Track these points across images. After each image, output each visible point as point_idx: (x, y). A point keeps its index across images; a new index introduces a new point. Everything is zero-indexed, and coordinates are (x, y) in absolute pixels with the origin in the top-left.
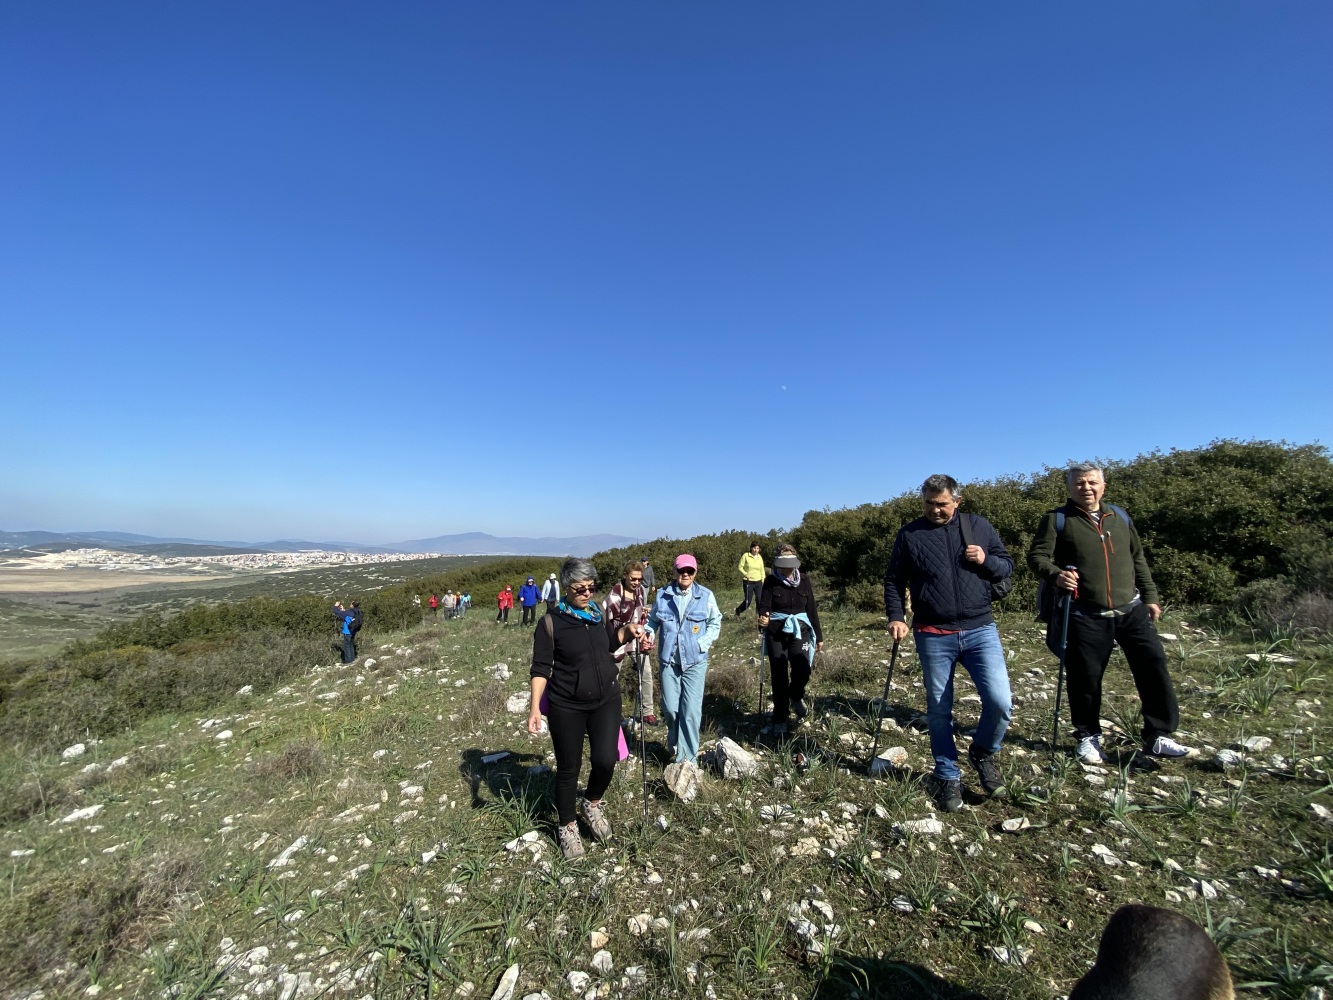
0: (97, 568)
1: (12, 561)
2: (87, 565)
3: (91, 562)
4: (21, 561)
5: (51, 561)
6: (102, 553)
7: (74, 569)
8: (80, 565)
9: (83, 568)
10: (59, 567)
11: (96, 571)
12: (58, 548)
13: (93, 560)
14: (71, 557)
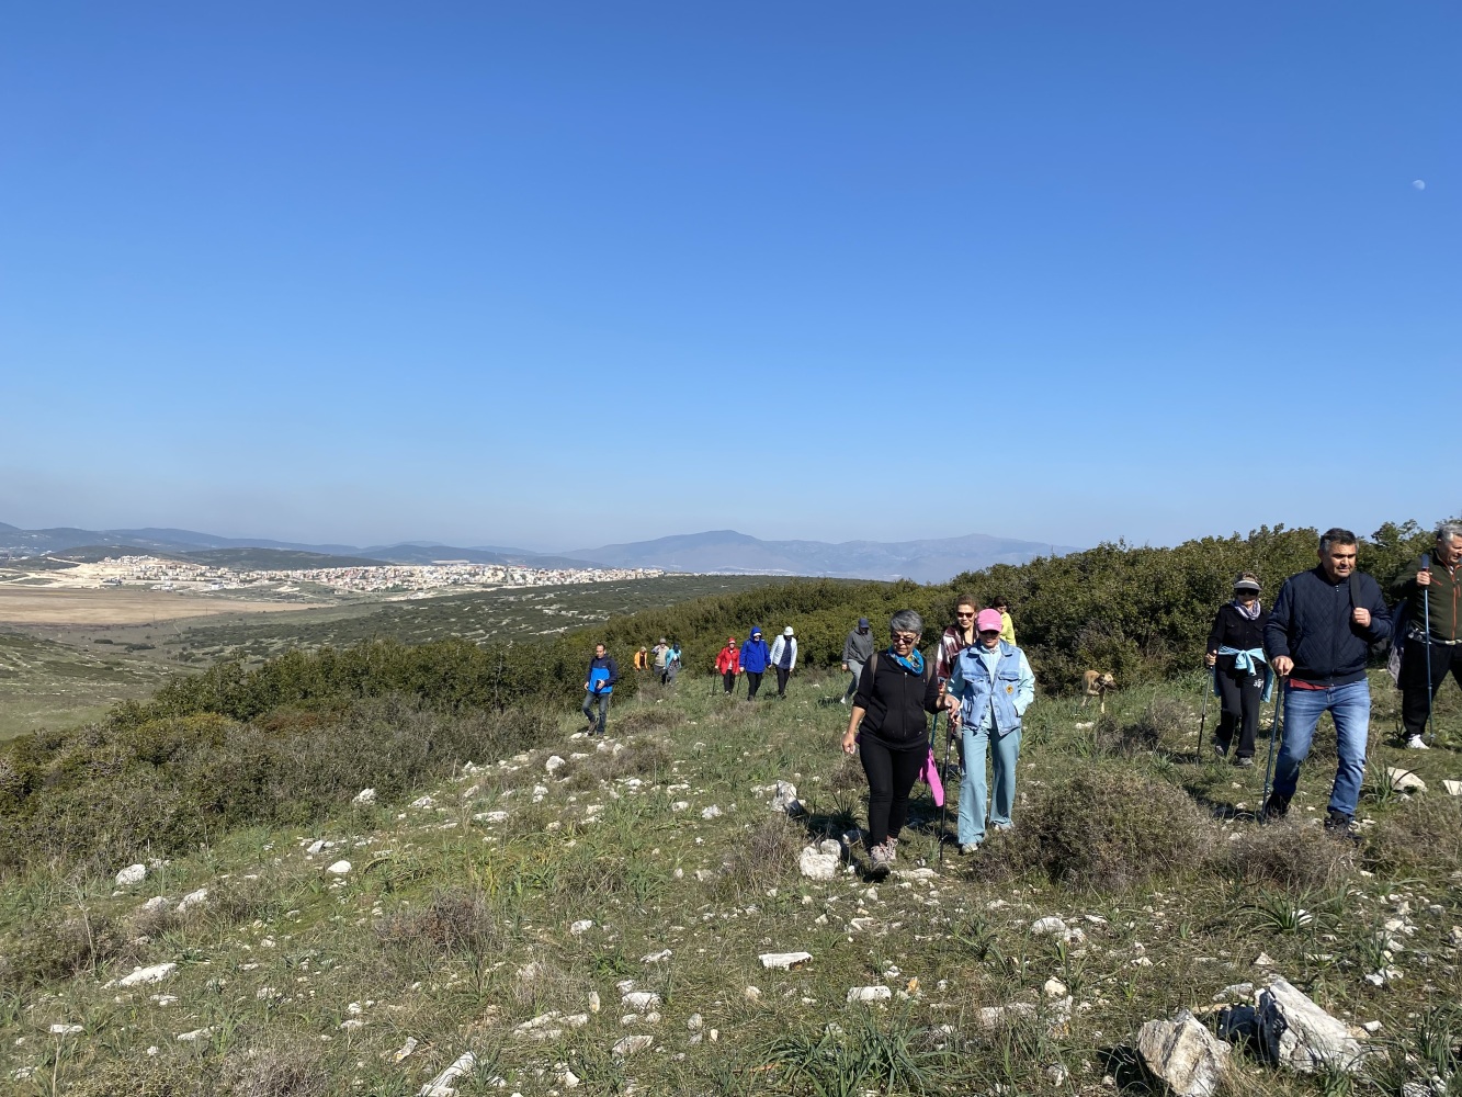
0: (147, 587)
1: (32, 575)
2: (133, 582)
3: (138, 578)
4: (44, 575)
5: (85, 575)
6: (153, 562)
7: (116, 587)
8: (124, 582)
9: (128, 586)
10: (96, 585)
11: (145, 591)
12: (93, 557)
13: (141, 575)
14: (112, 570)
